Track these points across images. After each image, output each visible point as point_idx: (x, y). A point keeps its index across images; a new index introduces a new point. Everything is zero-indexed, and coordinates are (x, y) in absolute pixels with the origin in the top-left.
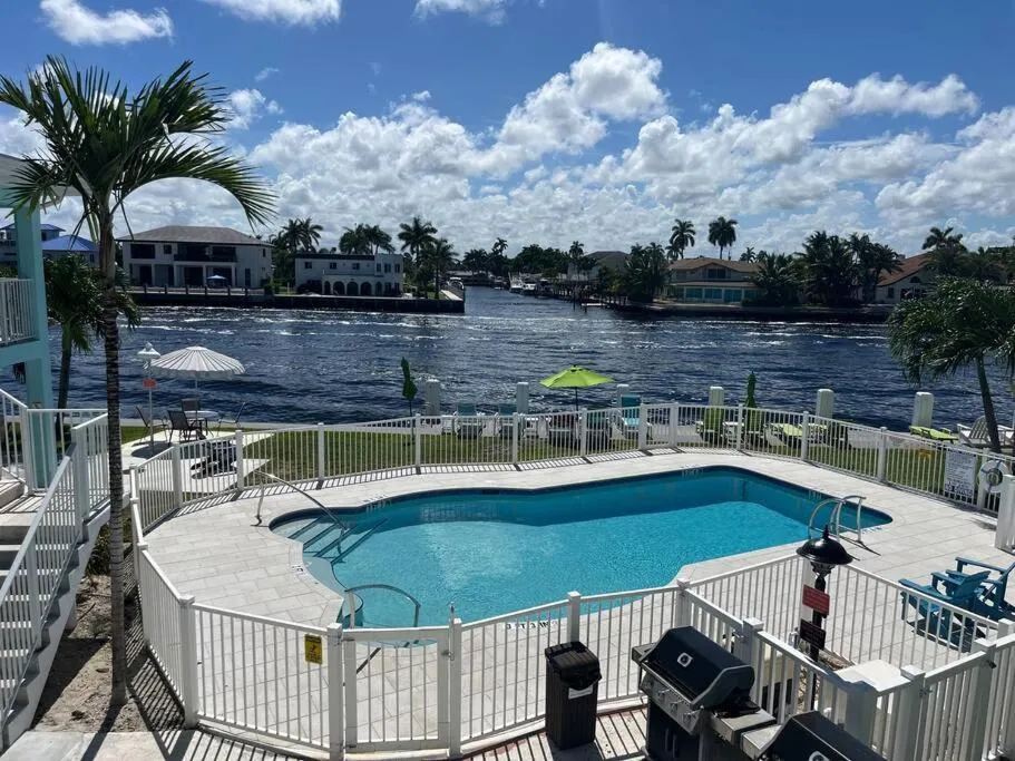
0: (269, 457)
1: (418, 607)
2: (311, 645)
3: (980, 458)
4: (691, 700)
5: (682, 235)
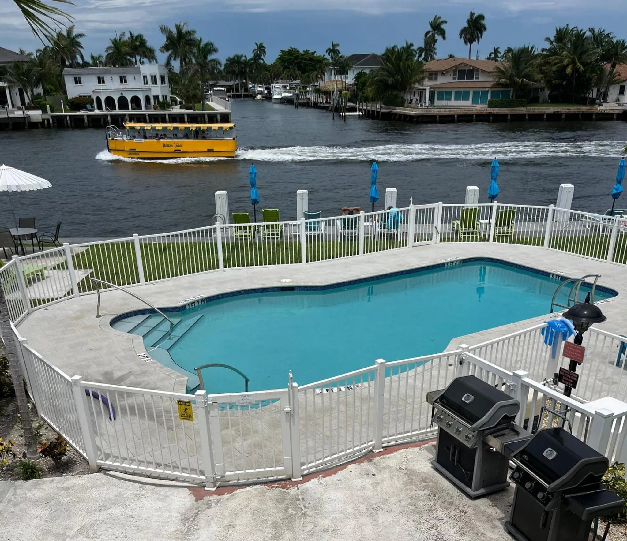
0: (91, 268)
1: (247, 381)
2: (183, 407)
4: (471, 425)
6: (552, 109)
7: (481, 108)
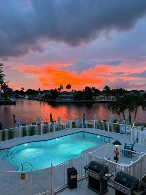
2: (22, 176)
3: (125, 126)
5: (61, 87)
6: (86, 101)
7: (72, 100)
